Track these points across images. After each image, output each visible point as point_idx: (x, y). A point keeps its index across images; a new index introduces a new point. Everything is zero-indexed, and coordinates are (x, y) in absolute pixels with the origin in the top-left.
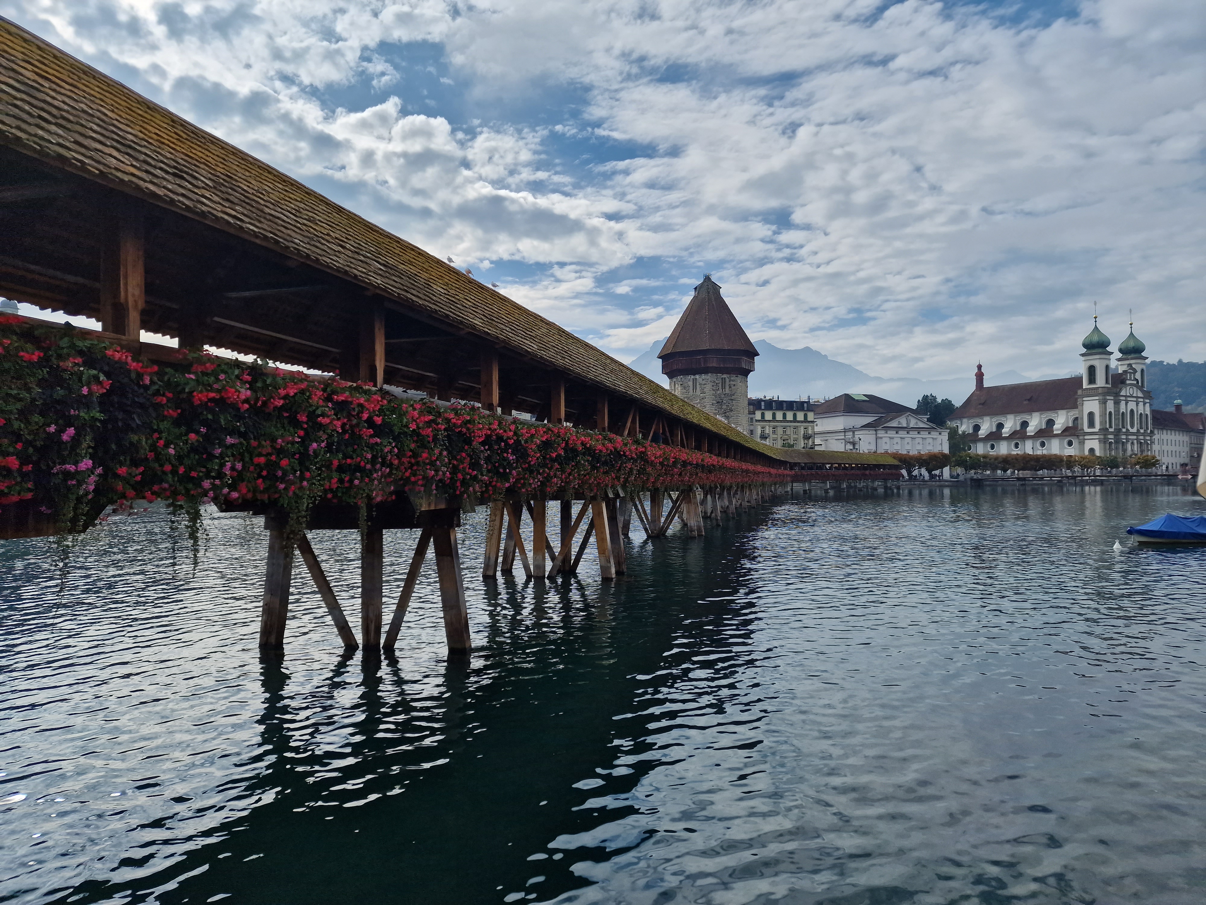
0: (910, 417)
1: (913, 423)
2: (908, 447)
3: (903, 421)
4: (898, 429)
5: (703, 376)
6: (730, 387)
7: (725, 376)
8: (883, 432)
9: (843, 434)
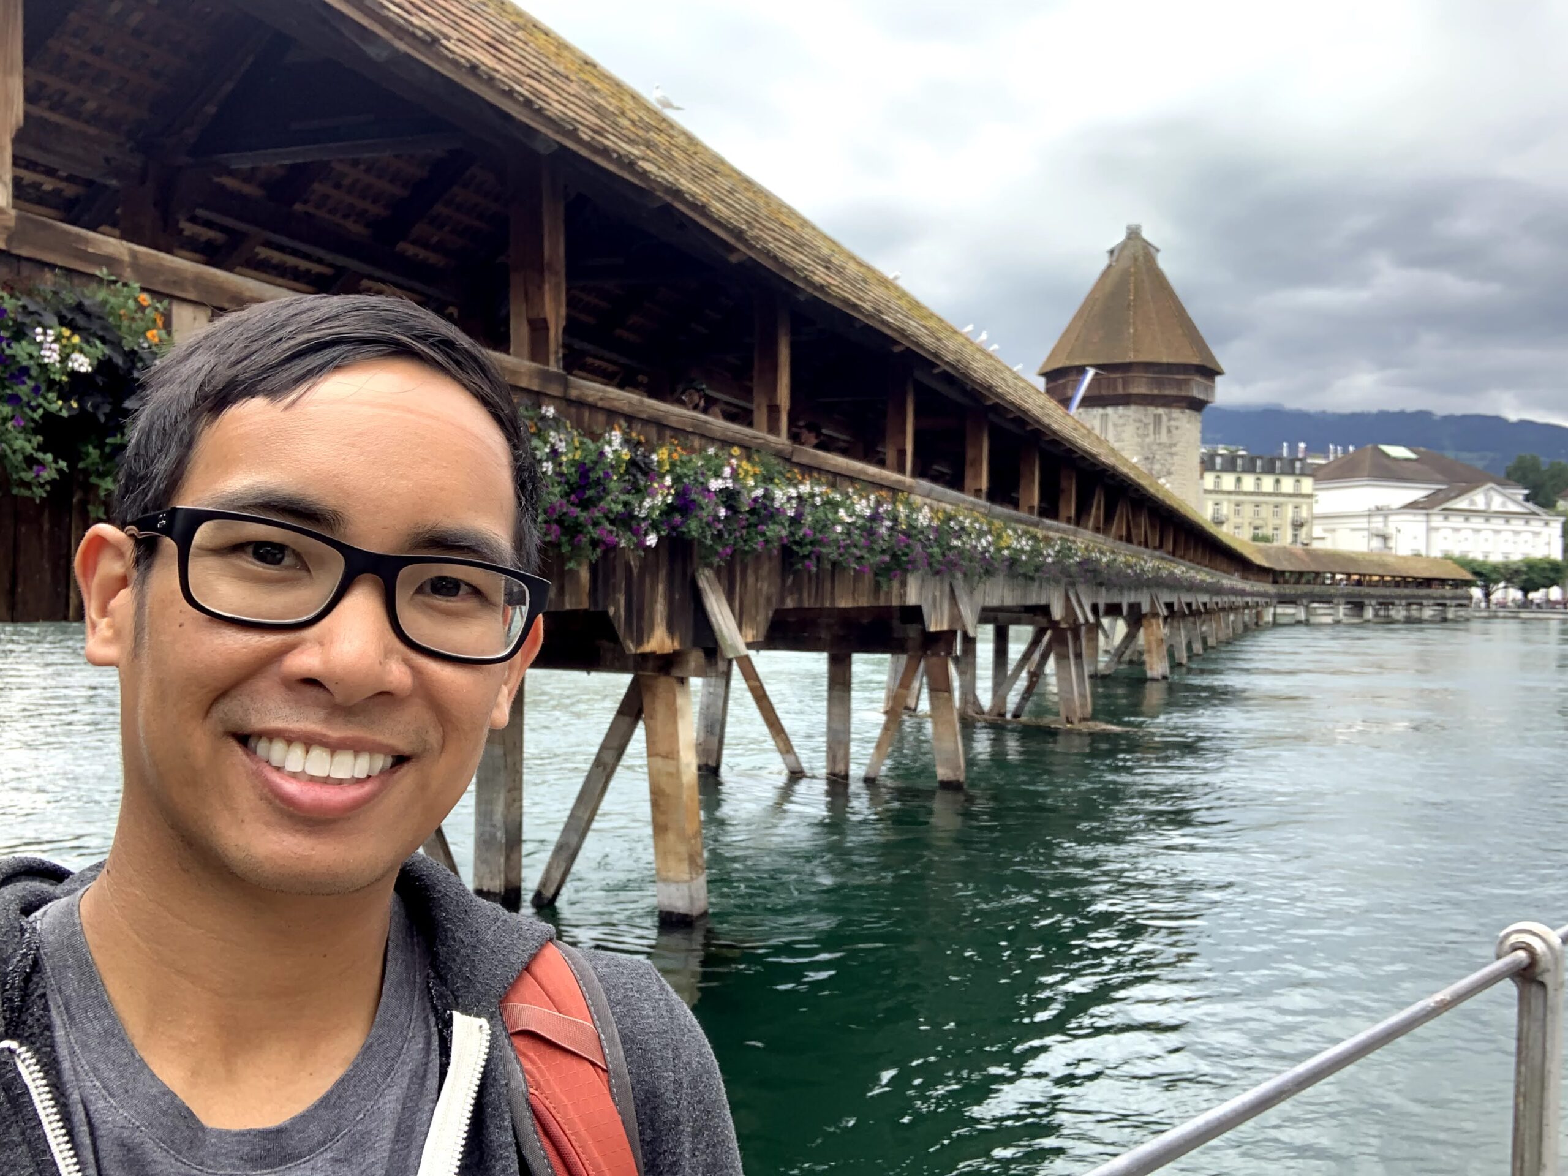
0: (1493, 493)
1: (1498, 502)
2: (1487, 547)
3: (1478, 499)
4: (1468, 514)
5: (1121, 409)
6: (1169, 431)
7: (1161, 411)
8: (1441, 518)
9: (1365, 520)
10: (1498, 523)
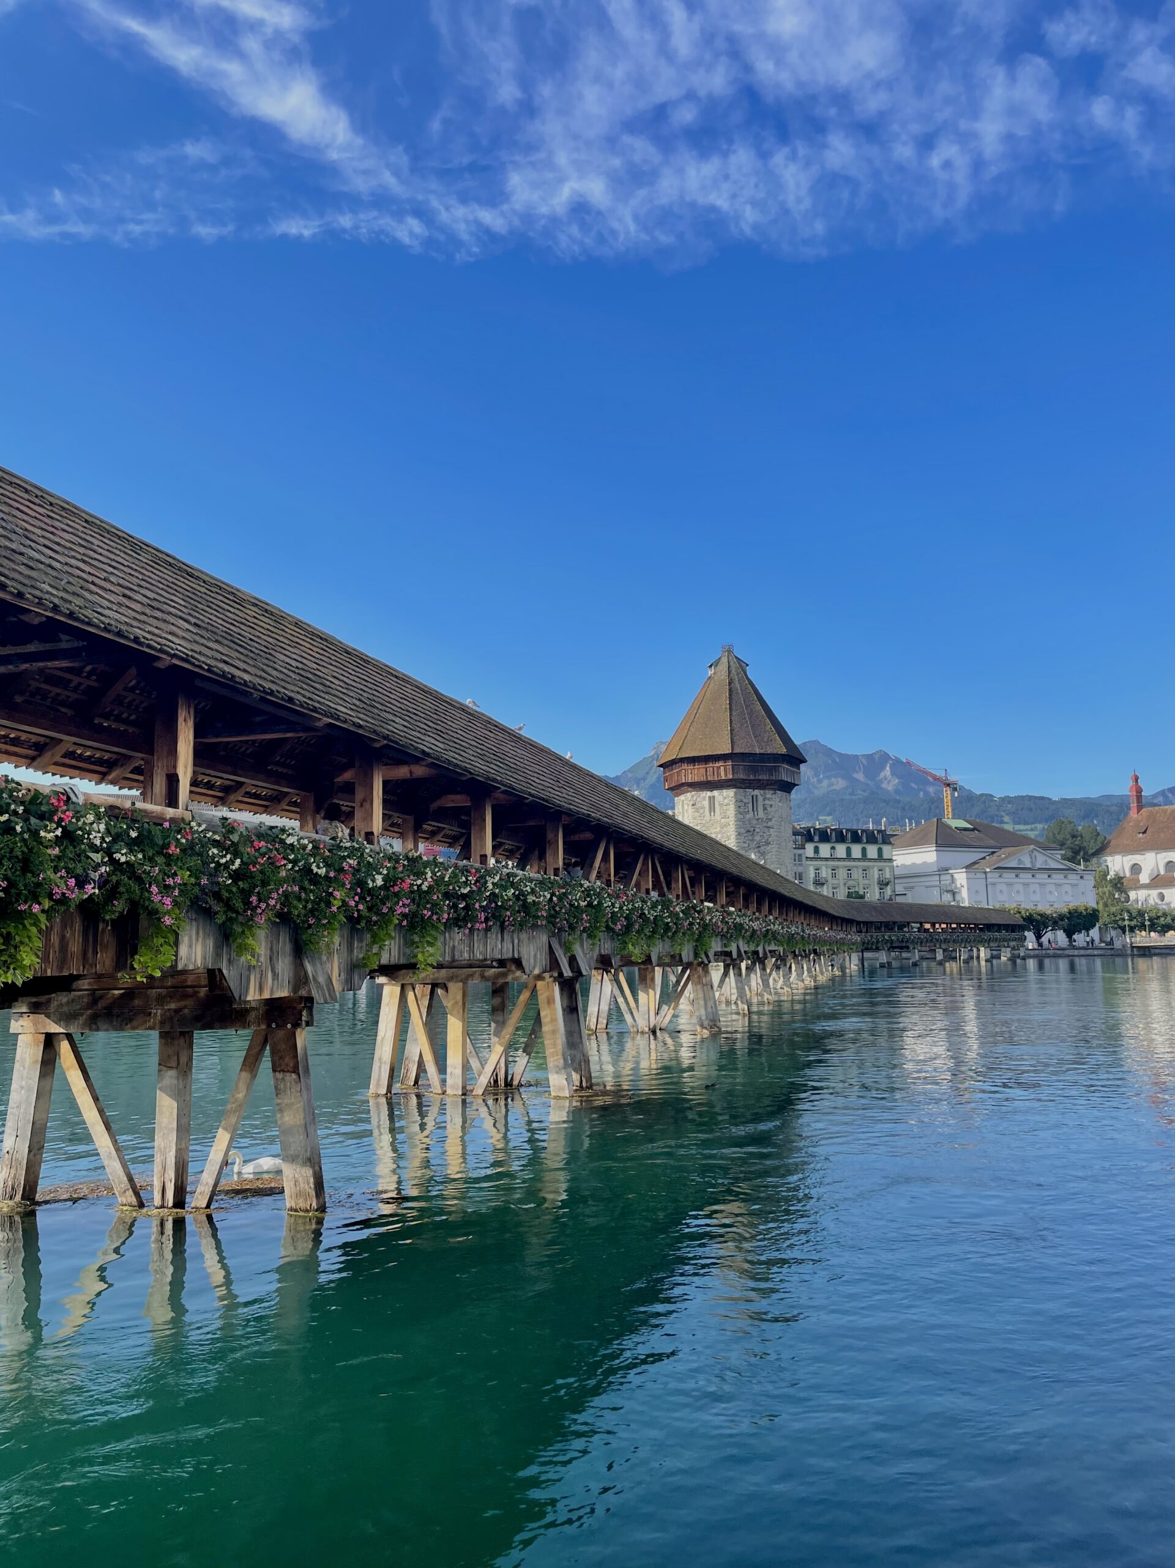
0: (1035, 852)
1: (1041, 860)
2: (1036, 900)
3: (1024, 858)
4: (1018, 870)
5: (724, 793)
6: (765, 808)
7: (756, 792)
8: (997, 875)
9: (937, 878)
10: (1042, 877)
